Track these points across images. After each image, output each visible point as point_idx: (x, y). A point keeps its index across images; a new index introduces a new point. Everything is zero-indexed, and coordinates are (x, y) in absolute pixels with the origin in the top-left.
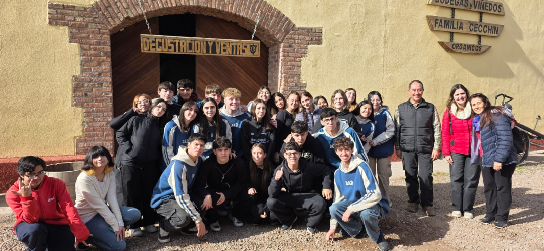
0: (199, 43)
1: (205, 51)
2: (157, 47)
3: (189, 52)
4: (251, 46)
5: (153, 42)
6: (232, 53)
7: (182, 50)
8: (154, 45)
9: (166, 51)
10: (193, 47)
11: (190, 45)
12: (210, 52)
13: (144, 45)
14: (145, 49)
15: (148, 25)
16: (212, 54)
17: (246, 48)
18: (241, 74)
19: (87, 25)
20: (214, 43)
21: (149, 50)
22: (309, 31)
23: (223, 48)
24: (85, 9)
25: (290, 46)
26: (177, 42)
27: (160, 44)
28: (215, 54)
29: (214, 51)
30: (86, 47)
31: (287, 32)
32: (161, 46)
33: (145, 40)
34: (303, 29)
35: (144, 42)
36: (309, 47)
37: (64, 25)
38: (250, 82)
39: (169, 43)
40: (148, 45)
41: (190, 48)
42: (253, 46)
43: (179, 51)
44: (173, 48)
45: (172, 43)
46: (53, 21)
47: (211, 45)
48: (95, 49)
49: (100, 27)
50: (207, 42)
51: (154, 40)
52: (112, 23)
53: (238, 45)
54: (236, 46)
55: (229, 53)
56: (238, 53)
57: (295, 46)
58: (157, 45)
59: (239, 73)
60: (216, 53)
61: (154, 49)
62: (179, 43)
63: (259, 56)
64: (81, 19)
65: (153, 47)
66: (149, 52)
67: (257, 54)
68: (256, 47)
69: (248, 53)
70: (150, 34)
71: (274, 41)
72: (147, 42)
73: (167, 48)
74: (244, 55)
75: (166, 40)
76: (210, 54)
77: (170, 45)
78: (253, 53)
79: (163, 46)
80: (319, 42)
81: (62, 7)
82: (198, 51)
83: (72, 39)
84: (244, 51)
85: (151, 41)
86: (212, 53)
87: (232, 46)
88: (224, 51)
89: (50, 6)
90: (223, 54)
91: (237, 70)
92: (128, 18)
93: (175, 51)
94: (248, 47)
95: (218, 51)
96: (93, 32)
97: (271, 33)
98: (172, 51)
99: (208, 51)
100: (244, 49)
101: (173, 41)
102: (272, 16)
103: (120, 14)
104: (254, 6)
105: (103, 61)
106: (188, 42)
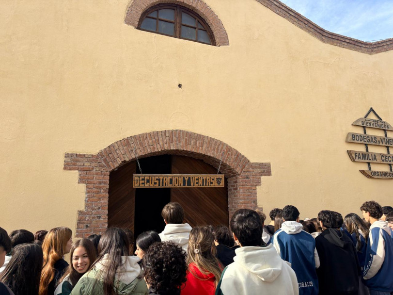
0: (178, 178)
1: (182, 185)
2: (146, 183)
3: (170, 186)
4: (217, 179)
5: (143, 179)
6: (203, 185)
7: (164, 185)
8: (143, 182)
9: (152, 186)
10: (173, 182)
11: (171, 180)
12: (186, 185)
13: (136, 182)
14: (136, 185)
15: (139, 166)
16: (188, 187)
17: (213, 181)
18: (206, 200)
19: (93, 169)
20: (189, 178)
21: (139, 186)
22: (260, 165)
23: (196, 181)
24: (93, 156)
25: (247, 178)
26: (161, 178)
27: (148, 181)
28: (190, 187)
29: (189, 184)
30: (91, 186)
31: (244, 166)
32: (149, 182)
33: (136, 178)
34: (256, 164)
35: (136, 179)
36: (262, 178)
37: (75, 169)
38: (214, 208)
39: (155, 179)
40: (138, 182)
41: (171, 183)
42: (219, 178)
43: (163, 185)
44: (158, 183)
45: (157, 179)
46: (67, 167)
47: (186, 179)
48: (97, 187)
49: (102, 170)
50: (184, 177)
51: (143, 178)
52: (112, 166)
53: (207, 178)
54: (206, 179)
55: (200, 185)
56: (207, 185)
57: (251, 177)
58: (146, 181)
59: (205, 199)
60: (190, 185)
61: (143, 185)
62: (163, 179)
63: (223, 186)
64: (89, 164)
65: (142, 184)
66: (139, 187)
67: (222, 185)
68: (221, 179)
69: (215, 185)
70: (140, 173)
71: (233, 173)
72: (138, 180)
73: (153, 183)
74: (212, 186)
75: (153, 178)
76: (186, 186)
77: (155, 182)
78: (219, 184)
79: (150, 182)
80: (269, 173)
81: (75, 156)
82: (177, 185)
83: (81, 180)
84: (212, 183)
85: (141, 179)
86: (188, 185)
87: (203, 180)
88: (197, 183)
89: (67, 156)
90: (196, 185)
91: (203, 197)
92: (125, 161)
93: (159, 185)
94: (215, 179)
95: (192, 184)
96: (97, 174)
97: (232, 168)
98: (157, 186)
99: (184, 184)
100: (212, 181)
101: (158, 178)
102: (232, 155)
103: (118, 159)
104: (218, 148)
105: (103, 197)
106: (169, 178)
